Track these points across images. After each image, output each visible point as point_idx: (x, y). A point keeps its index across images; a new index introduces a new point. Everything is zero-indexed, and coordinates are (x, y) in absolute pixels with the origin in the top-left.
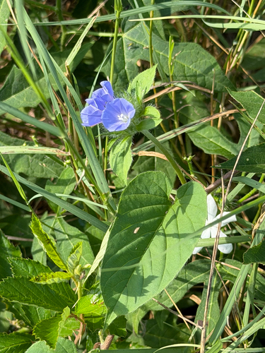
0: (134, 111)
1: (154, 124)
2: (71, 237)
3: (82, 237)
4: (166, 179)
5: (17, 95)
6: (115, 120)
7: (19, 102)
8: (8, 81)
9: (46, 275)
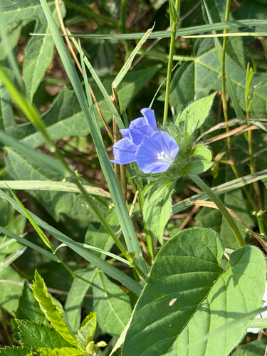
0: (178, 149)
1: (203, 167)
2: (110, 296)
3: (123, 297)
4: (218, 239)
5: (65, 121)
6: (154, 159)
7: (66, 130)
8: (56, 104)
9: (47, 350)
